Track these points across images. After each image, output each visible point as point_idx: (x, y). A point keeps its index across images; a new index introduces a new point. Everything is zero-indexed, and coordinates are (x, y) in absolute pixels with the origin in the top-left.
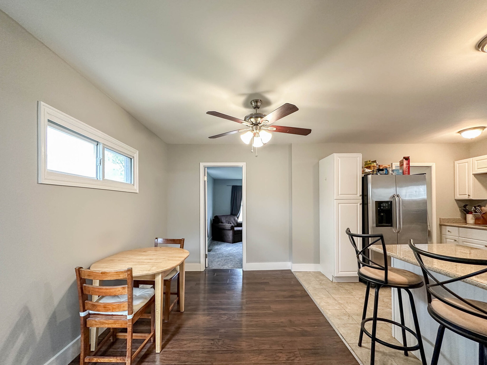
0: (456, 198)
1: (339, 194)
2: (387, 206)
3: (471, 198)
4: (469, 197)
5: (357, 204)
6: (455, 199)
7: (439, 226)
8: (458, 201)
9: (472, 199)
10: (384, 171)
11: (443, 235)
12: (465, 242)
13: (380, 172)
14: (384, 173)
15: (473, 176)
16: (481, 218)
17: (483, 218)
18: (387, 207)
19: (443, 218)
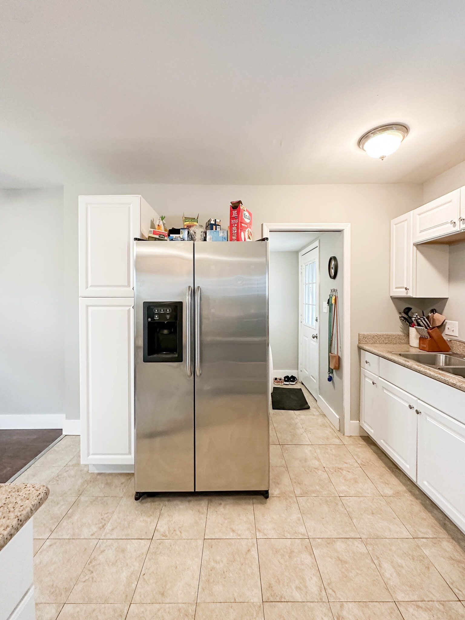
0: (392, 295)
1: (90, 284)
2: (168, 314)
3: (412, 294)
4: (407, 293)
5: (128, 308)
6: (391, 297)
7: (356, 349)
8: (396, 300)
9: (412, 296)
10: (180, 234)
11: (363, 368)
12: (386, 389)
13: (171, 235)
14: (180, 237)
15: (415, 248)
16: (428, 338)
17: (430, 337)
18: (168, 317)
19: (366, 333)
